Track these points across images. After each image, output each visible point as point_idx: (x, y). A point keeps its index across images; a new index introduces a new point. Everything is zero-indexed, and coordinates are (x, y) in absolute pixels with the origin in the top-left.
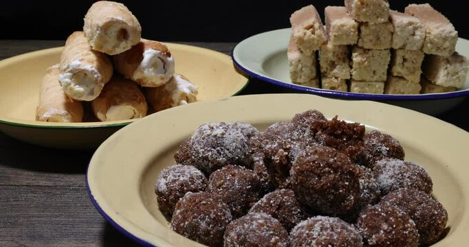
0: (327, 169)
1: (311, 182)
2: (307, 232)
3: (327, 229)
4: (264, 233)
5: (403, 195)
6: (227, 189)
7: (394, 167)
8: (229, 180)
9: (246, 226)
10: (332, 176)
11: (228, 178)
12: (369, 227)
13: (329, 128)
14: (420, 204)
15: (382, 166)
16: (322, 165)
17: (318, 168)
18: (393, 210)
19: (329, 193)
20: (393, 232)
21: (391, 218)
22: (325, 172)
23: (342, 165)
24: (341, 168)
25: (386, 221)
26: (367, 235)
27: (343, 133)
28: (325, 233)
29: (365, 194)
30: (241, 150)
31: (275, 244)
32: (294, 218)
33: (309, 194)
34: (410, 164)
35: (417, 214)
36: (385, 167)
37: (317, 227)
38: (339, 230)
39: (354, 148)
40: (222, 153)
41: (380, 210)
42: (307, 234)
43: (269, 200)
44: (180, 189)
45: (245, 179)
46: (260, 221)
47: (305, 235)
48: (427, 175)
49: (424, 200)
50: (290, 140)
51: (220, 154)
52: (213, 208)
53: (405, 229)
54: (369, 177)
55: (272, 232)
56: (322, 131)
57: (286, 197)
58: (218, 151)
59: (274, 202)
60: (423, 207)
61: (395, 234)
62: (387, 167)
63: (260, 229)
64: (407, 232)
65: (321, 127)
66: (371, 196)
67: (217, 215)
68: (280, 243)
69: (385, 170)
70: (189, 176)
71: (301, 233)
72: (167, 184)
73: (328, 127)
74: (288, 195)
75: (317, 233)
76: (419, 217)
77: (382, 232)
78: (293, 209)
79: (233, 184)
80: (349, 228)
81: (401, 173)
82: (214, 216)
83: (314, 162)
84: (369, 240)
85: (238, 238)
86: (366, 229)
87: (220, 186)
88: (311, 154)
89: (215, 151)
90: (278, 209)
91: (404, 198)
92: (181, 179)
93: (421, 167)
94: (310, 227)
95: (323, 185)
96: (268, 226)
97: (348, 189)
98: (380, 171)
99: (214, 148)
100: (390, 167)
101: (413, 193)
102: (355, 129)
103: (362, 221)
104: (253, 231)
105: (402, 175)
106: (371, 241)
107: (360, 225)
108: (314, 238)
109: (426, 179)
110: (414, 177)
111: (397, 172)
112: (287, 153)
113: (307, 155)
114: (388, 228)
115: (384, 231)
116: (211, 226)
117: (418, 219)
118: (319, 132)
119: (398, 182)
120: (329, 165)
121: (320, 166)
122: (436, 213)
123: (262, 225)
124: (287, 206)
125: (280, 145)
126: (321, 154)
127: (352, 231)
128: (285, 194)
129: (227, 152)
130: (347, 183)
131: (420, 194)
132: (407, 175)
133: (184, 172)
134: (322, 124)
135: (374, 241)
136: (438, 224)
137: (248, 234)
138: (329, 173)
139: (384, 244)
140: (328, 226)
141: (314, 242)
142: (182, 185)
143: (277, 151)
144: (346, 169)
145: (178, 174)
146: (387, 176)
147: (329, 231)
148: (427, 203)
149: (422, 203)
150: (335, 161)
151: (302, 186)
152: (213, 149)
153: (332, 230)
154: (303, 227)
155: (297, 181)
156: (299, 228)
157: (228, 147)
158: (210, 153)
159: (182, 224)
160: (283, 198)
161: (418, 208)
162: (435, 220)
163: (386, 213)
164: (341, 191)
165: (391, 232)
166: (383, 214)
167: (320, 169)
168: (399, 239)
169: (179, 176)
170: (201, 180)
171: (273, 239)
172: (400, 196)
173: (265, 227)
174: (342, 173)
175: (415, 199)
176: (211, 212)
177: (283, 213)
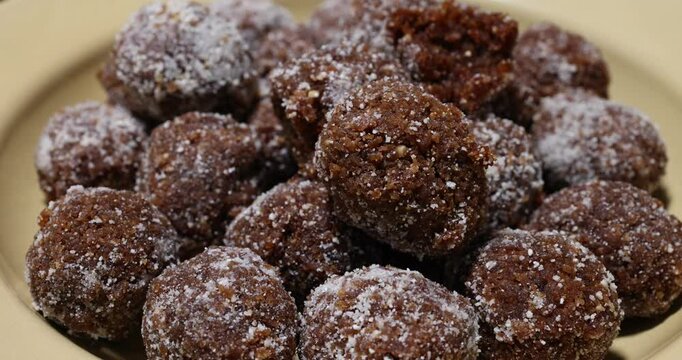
0: (401, 149)
1: (359, 181)
2: (338, 313)
3: (385, 310)
4: (227, 317)
5: (595, 203)
6: (175, 175)
7: (581, 118)
8: (182, 153)
9: (189, 291)
10: (413, 168)
11: (180, 149)
12: (499, 298)
13: (433, 26)
14: (634, 226)
15: (554, 113)
16: (388, 139)
17: (377, 145)
18: (565, 250)
19: (403, 211)
20: (558, 318)
21: (556, 278)
22: (394, 158)
23: (441, 138)
24: (439, 144)
25: (543, 284)
26: (492, 316)
27: (466, 38)
28: (380, 322)
29: (504, 192)
30: (233, 64)
31: (255, 344)
32: (323, 260)
33: (357, 208)
34: (619, 112)
35: (625, 252)
36: (560, 116)
37: (364, 301)
38: (416, 316)
39: (487, 79)
40: (188, 67)
41: (530, 252)
42: (339, 318)
43: (267, 210)
44: (80, 166)
45: (222, 151)
46: (224, 282)
47: (332, 319)
48: (656, 139)
49: (643, 215)
50: (329, 58)
51: (184, 70)
52: (119, 237)
53: (588, 308)
54: (518, 150)
55: (248, 313)
56: (414, 35)
57: (305, 206)
58: (179, 63)
59: (278, 218)
60: (641, 236)
61: (562, 322)
62: (567, 119)
63: (218, 305)
64: (593, 316)
65: (411, 25)
66: (519, 196)
67: (127, 254)
68: (267, 342)
69: (561, 125)
70: (103, 134)
71: (325, 313)
72: (52, 154)
73: (430, 22)
74: (313, 200)
75: (361, 319)
76: (627, 259)
77: (529, 314)
78: (322, 236)
79: (191, 165)
80: (445, 307)
81: (596, 135)
82: (120, 256)
83: (369, 130)
84: (496, 330)
85: (167, 323)
86: (492, 302)
87: (162, 166)
88: (367, 105)
89: (171, 63)
90: (284, 237)
91: (595, 210)
92: (86, 141)
93: (646, 118)
94: (348, 299)
95: (391, 191)
96: (242, 296)
97: (452, 200)
98: (549, 125)
99: (171, 55)
100: (574, 118)
101: (619, 195)
102: (495, 29)
103: (484, 277)
104: (202, 308)
105: (599, 141)
106: (502, 334)
107: (480, 286)
108: (355, 332)
109: (655, 148)
110: (627, 147)
111: (587, 132)
112: (316, 94)
113: (356, 109)
114: (546, 304)
115: (536, 312)
116: (110, 281)
117: (626, 264)
118: (407, 38)
119: (588, 155)
120: (408, 140)
121: (383, 143)
122: (670, 250)
123: (227, 293)
124: (308, 230)
125: (305, 72)
126: (390, 108)
127: (449, 315)
128: (306, 197)
129: (199, 66)
130: (451, 185)
131: (636, 200)
132: (610, 140)
133: (95, 123)
134: (416, 15)
135: (509, 335)
136: (673, 276)
137: (188, 317)
138: (407, 159)
139: (532, 345)
140: (390, 303)
141: (352, 341)
142: (84, 158)
143: (294, 86)
144: (451, 149)
145: (81, 129)
146: (564, 141)
147: (390, 317)
148: (650, 223)
149: (639, 223)
150: (425, 127)
151: (339, 188)
152: (167, 58)
153: (399, 315)
154: (330, 298)
155: (329, 174)
156: (322, 297)
157: (203, 56)
158: (159, 67)
159: (42, 273)
160: (300, 208)
161: (628, 237)
162: (666, 268)
163: (545, 262)
164: (434, 206)
165: (551, 315)
166: (536, 264)
167: (383, 148)
168: (569, 334)
169: (82, 134)
170: (133, 144)
171: (251, 330)
172: (587, 202)
173: (234, 299)
174: (441, 158)
175: (623, 214)
176: (111, 248)
177: (297, 247)
